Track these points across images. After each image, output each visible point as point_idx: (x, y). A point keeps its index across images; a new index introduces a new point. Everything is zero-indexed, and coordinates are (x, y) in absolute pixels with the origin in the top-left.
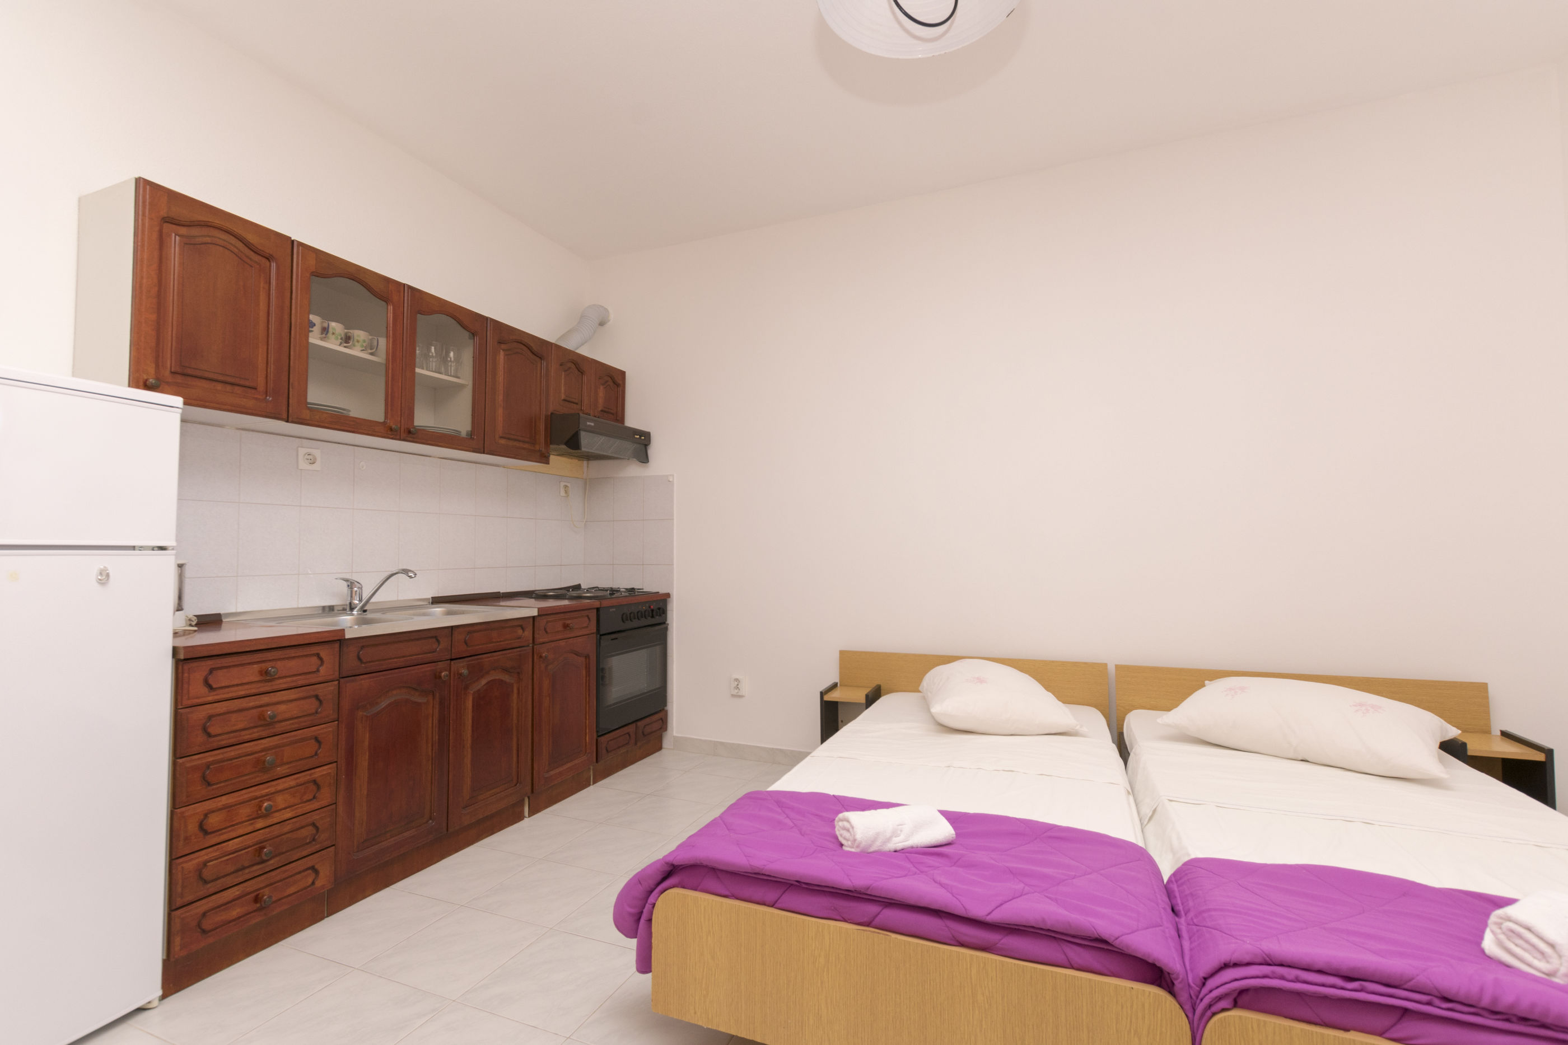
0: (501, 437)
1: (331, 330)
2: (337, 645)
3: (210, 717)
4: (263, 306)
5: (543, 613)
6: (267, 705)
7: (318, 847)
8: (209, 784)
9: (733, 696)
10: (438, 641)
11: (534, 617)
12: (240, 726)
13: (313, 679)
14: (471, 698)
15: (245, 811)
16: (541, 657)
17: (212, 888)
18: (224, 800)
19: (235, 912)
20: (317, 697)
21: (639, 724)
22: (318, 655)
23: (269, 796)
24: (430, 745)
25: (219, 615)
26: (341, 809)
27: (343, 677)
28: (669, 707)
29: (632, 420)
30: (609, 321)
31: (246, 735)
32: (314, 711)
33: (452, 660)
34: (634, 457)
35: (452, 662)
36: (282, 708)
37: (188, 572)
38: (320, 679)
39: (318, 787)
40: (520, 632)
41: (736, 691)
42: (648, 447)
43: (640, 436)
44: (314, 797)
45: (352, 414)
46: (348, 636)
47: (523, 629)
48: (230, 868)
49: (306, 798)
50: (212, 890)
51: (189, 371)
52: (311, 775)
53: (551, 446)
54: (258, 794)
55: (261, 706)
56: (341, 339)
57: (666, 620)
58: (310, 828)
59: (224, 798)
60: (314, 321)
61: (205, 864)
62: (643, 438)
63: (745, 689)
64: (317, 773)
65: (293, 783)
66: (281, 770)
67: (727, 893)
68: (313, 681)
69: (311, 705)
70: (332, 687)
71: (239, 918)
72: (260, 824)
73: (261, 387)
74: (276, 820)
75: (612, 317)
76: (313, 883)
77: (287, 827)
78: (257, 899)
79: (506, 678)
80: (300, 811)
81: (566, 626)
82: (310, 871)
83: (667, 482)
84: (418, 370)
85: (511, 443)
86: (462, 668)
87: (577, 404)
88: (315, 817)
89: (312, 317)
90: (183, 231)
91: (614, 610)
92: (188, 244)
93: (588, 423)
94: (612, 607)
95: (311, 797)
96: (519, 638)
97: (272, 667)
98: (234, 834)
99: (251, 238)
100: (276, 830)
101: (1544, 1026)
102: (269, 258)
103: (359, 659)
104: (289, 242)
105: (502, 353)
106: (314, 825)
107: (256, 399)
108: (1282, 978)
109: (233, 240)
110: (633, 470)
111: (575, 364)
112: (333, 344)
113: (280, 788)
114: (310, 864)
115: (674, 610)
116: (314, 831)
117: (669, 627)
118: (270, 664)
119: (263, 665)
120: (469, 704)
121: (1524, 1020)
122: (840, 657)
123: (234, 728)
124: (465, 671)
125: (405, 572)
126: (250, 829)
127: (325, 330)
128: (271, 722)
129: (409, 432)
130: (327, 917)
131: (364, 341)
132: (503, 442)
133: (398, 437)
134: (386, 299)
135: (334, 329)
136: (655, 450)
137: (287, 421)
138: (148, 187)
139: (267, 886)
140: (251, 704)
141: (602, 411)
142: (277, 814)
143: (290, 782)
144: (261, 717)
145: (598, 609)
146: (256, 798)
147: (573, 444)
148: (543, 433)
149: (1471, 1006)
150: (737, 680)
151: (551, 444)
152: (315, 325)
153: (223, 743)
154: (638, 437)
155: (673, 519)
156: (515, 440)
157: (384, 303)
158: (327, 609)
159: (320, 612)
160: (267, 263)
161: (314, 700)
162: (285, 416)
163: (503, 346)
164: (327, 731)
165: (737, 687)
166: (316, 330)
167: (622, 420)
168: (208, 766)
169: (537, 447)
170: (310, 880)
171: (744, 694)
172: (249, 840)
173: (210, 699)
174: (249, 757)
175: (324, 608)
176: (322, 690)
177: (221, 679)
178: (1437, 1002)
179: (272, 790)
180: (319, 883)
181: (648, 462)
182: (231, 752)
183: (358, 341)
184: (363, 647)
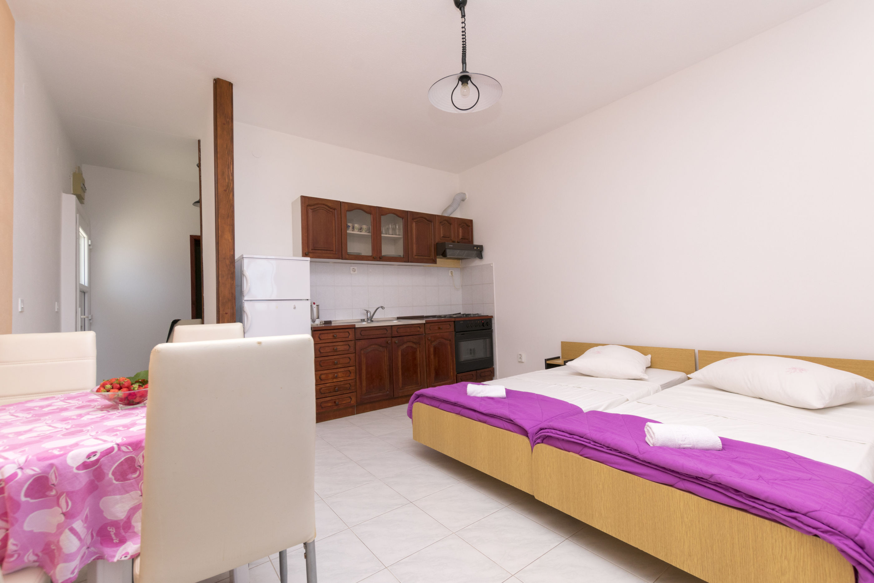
0: (415, 256)
1: (355, 227)
2: (354, 329)
3: (321, 347)
4: (334, 225)
5: (427, 323)
6: (335, 346)
7: (351, 391)
8: (321, 366)
9: (519, 362)
10: (387, 331)
11: (424, 324)
12: (328, 351)
13: (347, 339)
14: (400, 351)
15: (331, 376)
16: (428, 339)
17: (323, 395)
18: (325, 372)
19: (330, 404)
20: (349, 345)
21: (478, 371)
22: (348, 332)
23: (337, 373)
24: (386, 366)
25: (331, 321)
26: (358, 381)
27: (357, 340)
28: (494, 366)
29: (476, 242)
30: (466, 198)
31: (330, 354)
32: (348, 349)
33: (392, 337)
34: (477, 257)
35: (393, 338)
36: (339, 347)
37: (320, 308)
38: (349, 340)
39: (350, 373)
40: (419, 329)
41: (520, 360)
42: (482, 252)
43: (477, 248)
44: (349, 376)
45: (363, 254)
46: (356, 326)
47: (420, 328)
48: (328, 391)
49: (347, 375)
50: (323, 397)
51: (316, 248)
52: (348, 369)
53: (437, 256)
54: (334, 371)
55: (333, 346)
56: (358, 229)
57: (492, 328)
58: (349, 385)
59: (325, 371)
60: (350, 225)
61: (321, 388)
62: (479, 248)
63: (524, 359)
64: (350, 368)
65: (343, 370)
66: (340, 366)
67: (429, 404)
68: (347, 340)
69: (347, 347)
70: (353, 342)
71: (331, 406)
72: (335, 380)
73: (334, 250)
74: (338, 380)
75: (467, 196)
76: (350, 402)
77: (342, 383)
78: (335, 402)
79: (414, 346)
80: (346, 379)
81: (439, 328)
82: (349, 398)
83: (490, 267)
84: (382, 235)
85: (419, 257)
86: (396, 340)
87: (449, 237)
88: (350, 382)
89: (349, 224)
90: (312, 207)
91: (462, 322)
92: (314, 210)
93: (450, 246)
94: (462, 321)
95: (348, 375)
96: (418, 331)
97: (335, 335)
98: (328, 382)
99: (329, 204)
100: (339, 383)
101: (620, 453)
102: (334, 209)
103: (361, 334)
104: (340, 203)
105: (414, 223)
106: (349, 384)
107: (333, 254)
108: (552, 433)
109: (325, 206)
110: (477, 262)
111: (447, 221)
112: (356, 232)
113: (340, 371)
114: (349, 396)
115: (496, 323)
116: (350, 386)
117: (493, 331)
118: (335, 334)
119: (334, 334)
120: (400, 353)
121: (616, 450)
122: (561, 345)
123: (327, 351)
124: (397, 342)
125: (382, 307)
126: (332, 381)
127: (353, 228)
128: (335, 351)
129: (380, 258)
130: (356, 414)
131: (366, 229)
132: (416, 257)
133: (376, 260)
134: (370, 213)
135: (356, 227)
136: (485, 253)
137: (342, 259)
138: (303, 198)
139: (337, 399)
140: (331, 345)
141: (461, 239)
142: (339, 379)
143: (342, 370)
144: (334, 349)
145: (454, 322)
146: (333, 373)
147: (444, 255)
148: (433, 251)
149: (602, 445)
150: (520, 354)
151: (437, 255)
152: (350, 226)
153: (324, 355)
154: (476, 248)
155: (493, 283)
156: (421, 256)
157: (370, 215)
158: (363, 320)
159: (361, 321)
160: (334, 210)
161: (348, 346)
162: (341, 258)
163: (415, 220)
164: (352, 356)
165: (520, 358)
166: (351, 228)
167: (471, 241)
168: (321, 361)
169: (431, 258)
170: (349, 401)
171: (523, 361)
172: (332, 384)
173: (320, 342)
174: (331, 360)
175: (361, 320)
176: (350, 343)
177: (323, 337)
178: (592, 443)
179: (337, 371)
180: (352, 402)
181: (482, 258)
182: (326, 358)
183: (364, 229)
184: (362, 331)
